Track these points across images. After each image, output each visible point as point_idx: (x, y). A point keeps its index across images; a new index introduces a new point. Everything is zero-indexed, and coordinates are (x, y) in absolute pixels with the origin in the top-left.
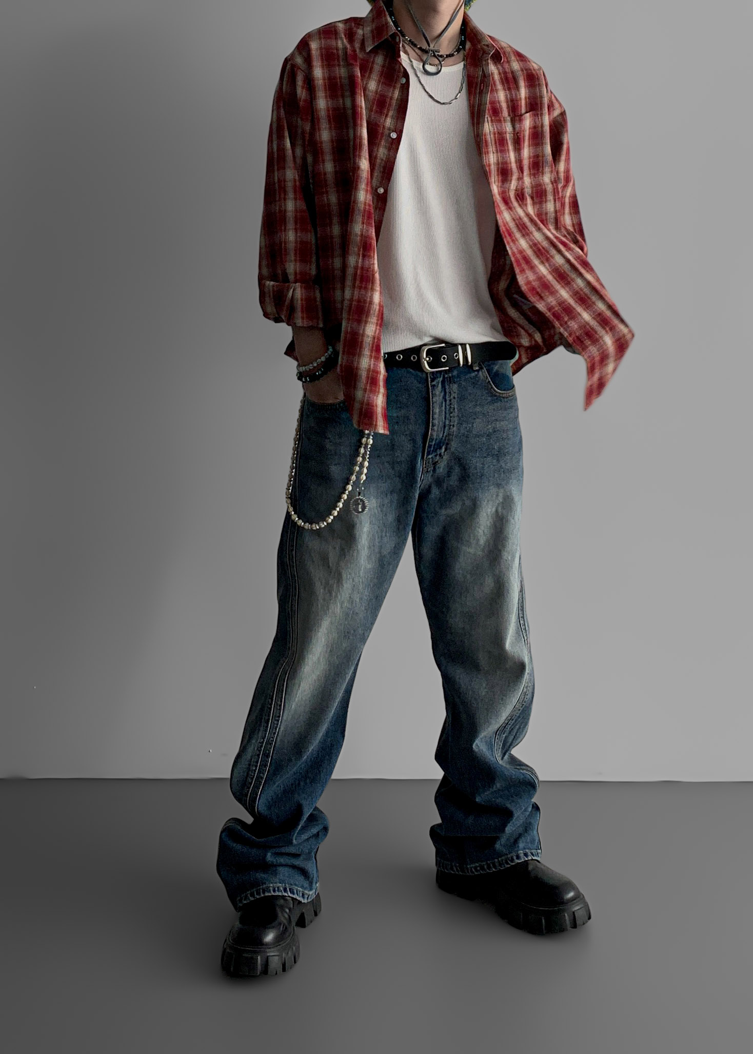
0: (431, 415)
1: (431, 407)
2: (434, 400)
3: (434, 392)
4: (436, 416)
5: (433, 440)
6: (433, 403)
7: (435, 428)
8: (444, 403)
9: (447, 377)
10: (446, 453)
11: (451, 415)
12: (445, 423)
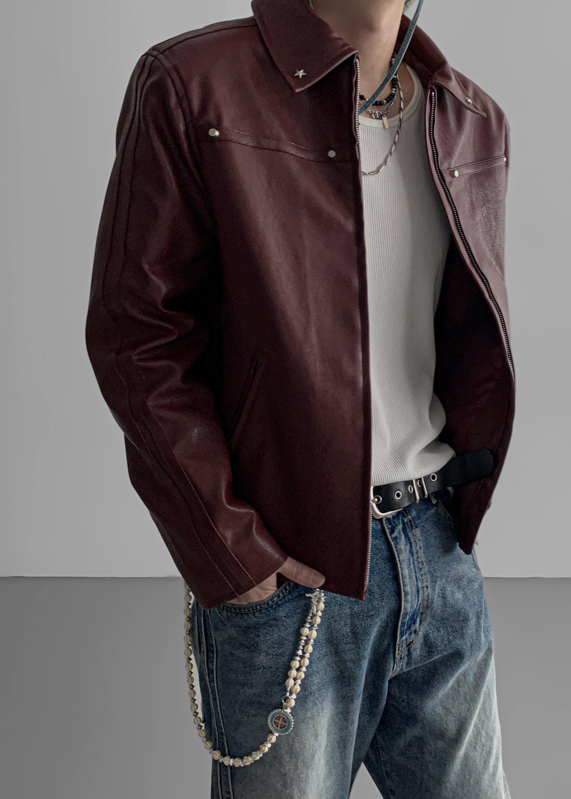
0: (401, 581)
1: (400, 569)
2: (401, 558)
3: (398, 547)
4: (407, 580)
5: (406, 614)
6: (400, 564)
7: (409, 597)
8: (411, 558)
9: (407, 523)
10: (421, 626)
11: (422, 572)
12: (417, 586)
